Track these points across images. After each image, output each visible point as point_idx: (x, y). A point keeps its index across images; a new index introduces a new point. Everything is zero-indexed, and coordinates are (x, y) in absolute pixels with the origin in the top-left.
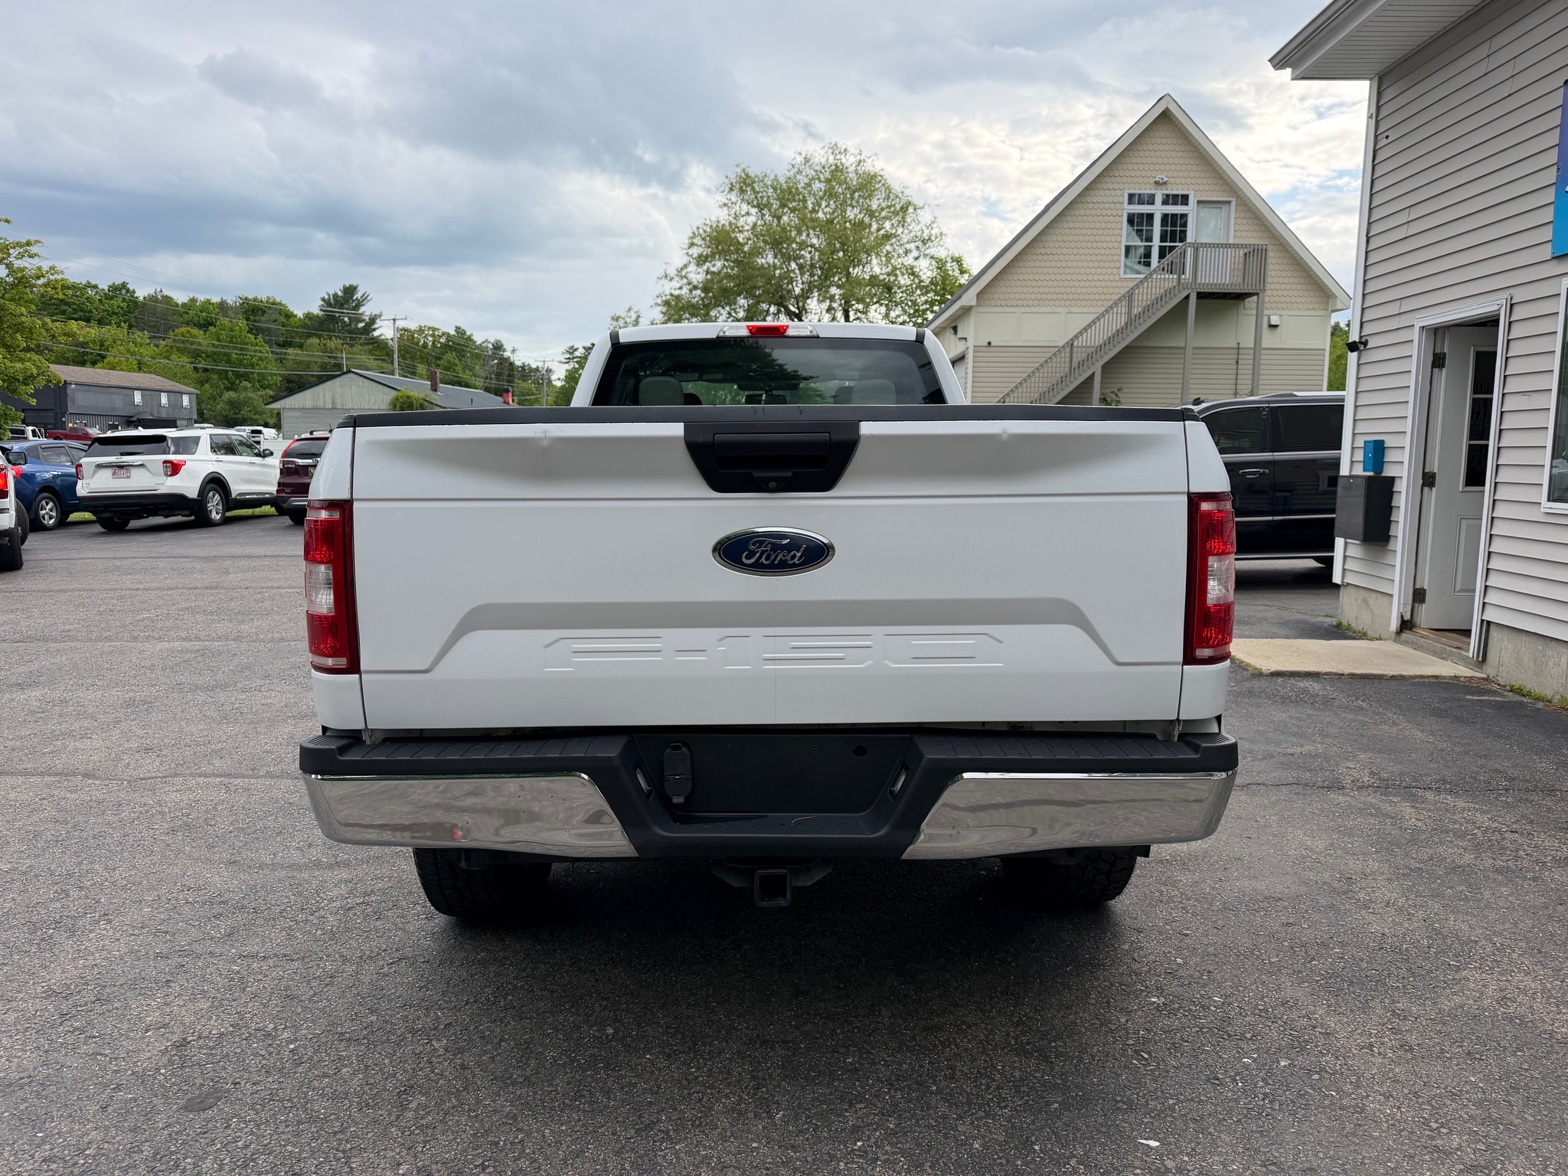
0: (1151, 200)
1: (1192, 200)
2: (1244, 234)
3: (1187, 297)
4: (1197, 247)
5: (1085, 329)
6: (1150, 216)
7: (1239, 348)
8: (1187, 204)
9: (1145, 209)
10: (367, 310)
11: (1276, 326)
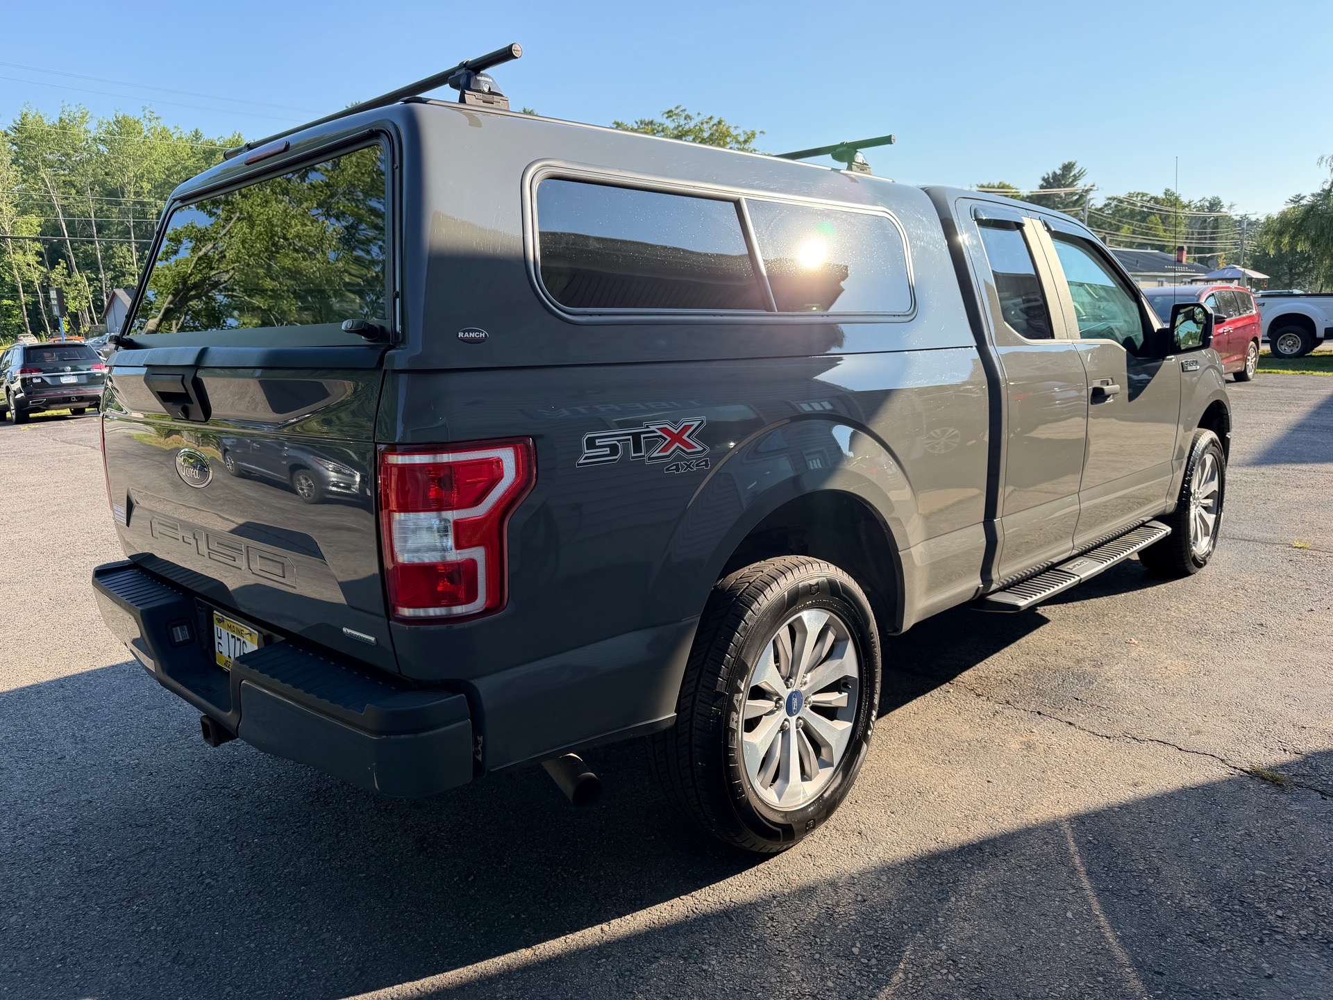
10: (1080, 185)
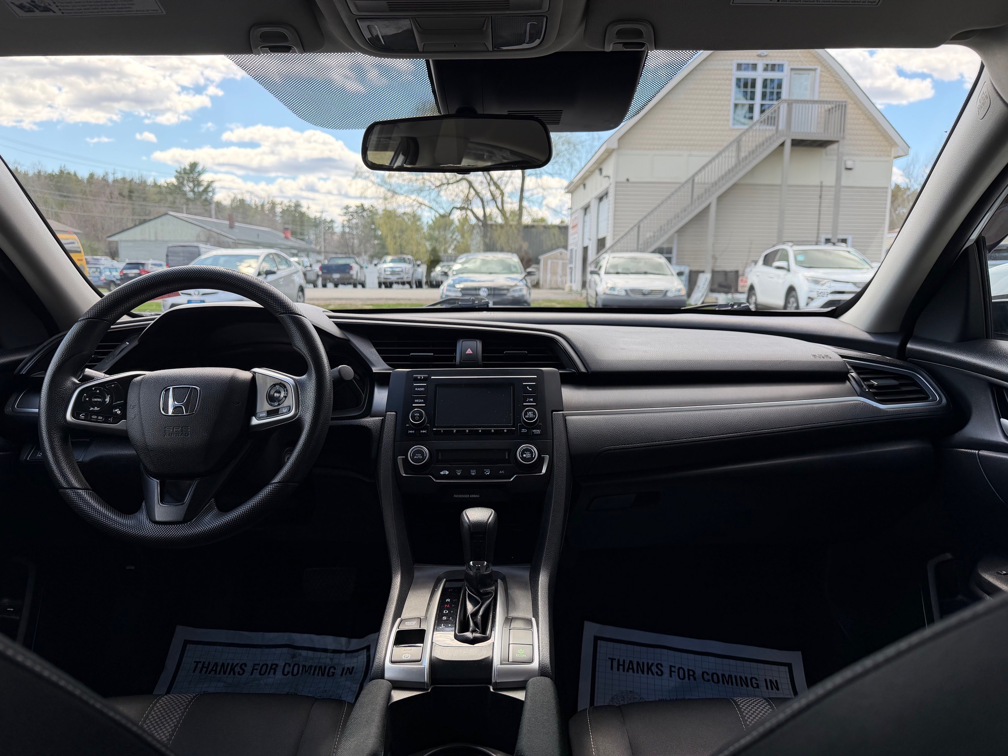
0: (754, 67)
1: (786, 68)
2: (827, 93)
3: (783, 144)
4: (790, 103)
5: (703, 168)
6: (754, 83)
7: (821, 186)
8: (782, 71)
9: (748, 75)
11: (850, 169)
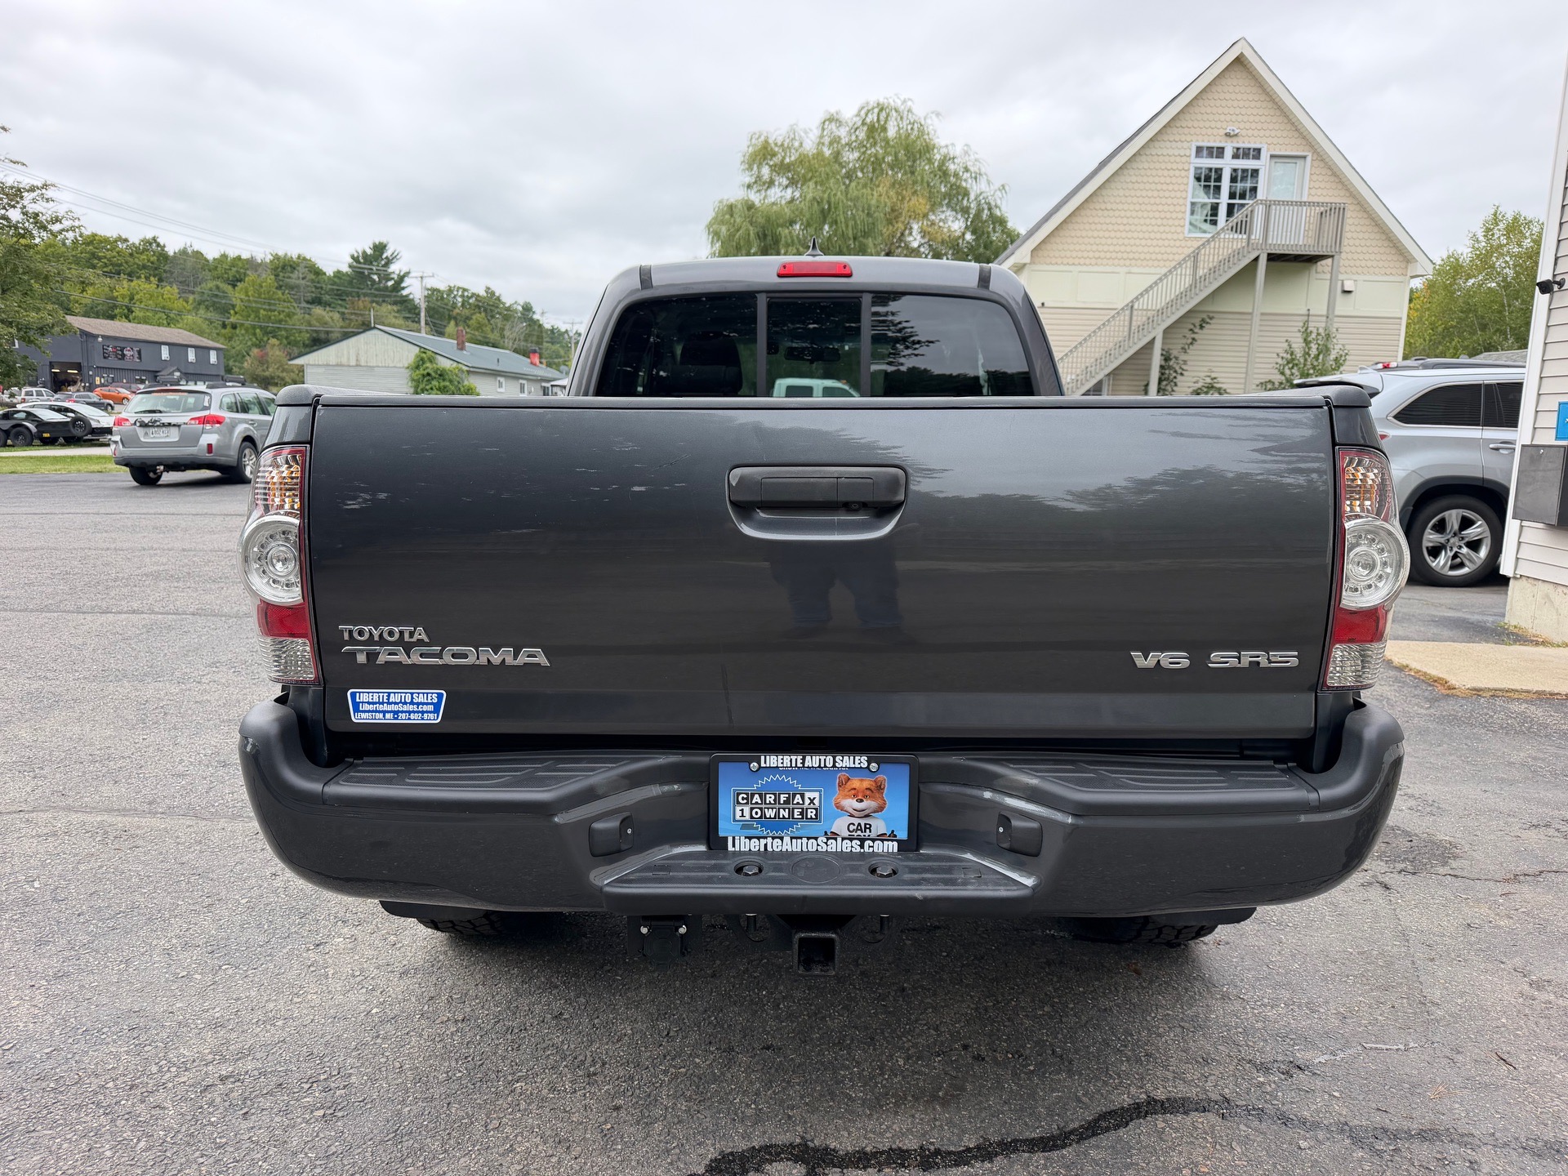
0: (1220, 152)
1: (1264, 155)
2: (1319, 192)
3: (1256, 259)
4: (1268, 205)
5: (1147, 291)
6: (1219, 172)
7: (1308, 315)
8: (1259, 158)
9: (1214, 163)
10: (395, 268)
11: (1349, 292)
